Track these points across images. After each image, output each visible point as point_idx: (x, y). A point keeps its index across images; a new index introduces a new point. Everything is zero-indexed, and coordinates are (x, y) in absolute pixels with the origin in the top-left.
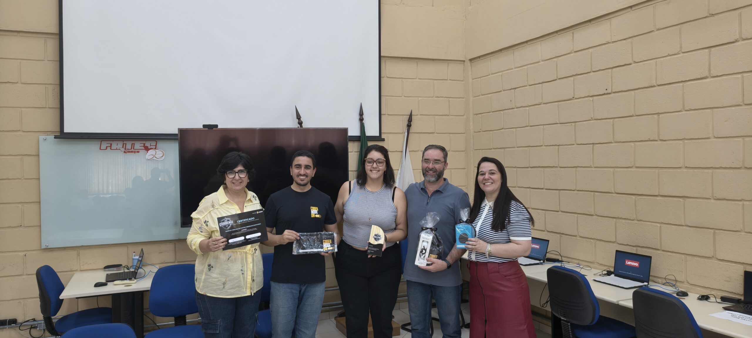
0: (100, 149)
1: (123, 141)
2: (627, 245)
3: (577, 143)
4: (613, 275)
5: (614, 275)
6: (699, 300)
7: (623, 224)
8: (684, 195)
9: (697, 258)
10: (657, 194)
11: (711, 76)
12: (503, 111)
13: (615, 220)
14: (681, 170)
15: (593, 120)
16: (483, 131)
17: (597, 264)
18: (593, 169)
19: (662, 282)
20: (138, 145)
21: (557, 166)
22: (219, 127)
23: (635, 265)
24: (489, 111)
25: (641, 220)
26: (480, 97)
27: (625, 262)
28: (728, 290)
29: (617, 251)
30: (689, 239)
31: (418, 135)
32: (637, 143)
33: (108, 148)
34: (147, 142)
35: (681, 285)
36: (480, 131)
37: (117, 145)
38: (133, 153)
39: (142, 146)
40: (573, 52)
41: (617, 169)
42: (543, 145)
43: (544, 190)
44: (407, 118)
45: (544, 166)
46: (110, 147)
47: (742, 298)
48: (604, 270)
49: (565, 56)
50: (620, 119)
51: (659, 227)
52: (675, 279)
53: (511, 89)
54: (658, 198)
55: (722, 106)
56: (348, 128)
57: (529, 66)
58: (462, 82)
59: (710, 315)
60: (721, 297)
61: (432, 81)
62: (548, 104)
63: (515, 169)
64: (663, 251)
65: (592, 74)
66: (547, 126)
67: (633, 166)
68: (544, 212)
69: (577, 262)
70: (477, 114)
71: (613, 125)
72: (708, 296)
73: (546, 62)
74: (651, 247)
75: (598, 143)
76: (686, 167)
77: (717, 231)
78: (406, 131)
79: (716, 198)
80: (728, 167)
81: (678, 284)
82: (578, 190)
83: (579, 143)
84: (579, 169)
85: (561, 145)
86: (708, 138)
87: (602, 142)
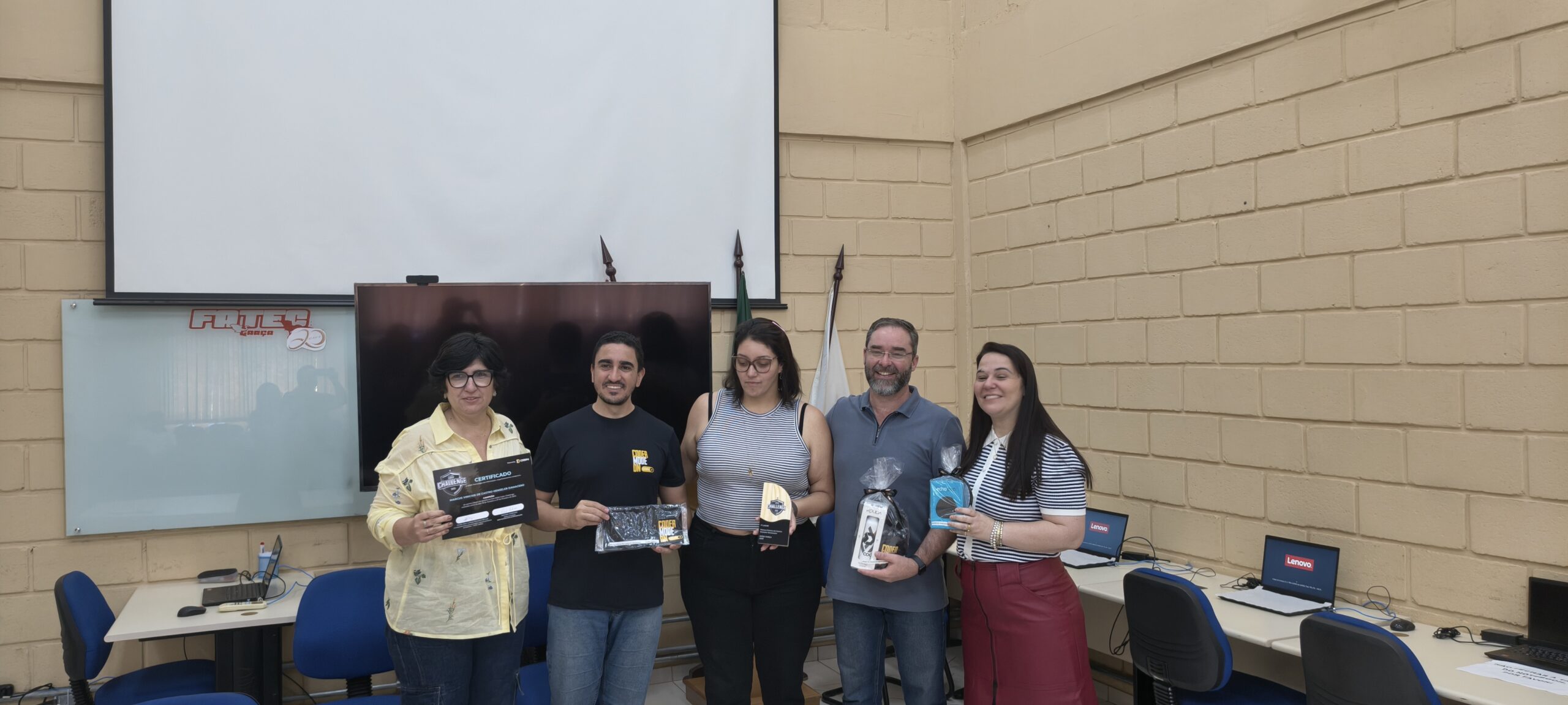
0: (191, 327)
1: (239, 311)
2: (1289, 524)
3: (1186, 314)
4: (1259, 588)
5: (1262, 587)
6: (1437, 638)
7: (1280, 481)
8: (1405, 421)
9: (1434, 552)
10: (1350, 419)
11: (1459, 175)
12: (1032, 247)
13: (1263, 472)
14: (1399, 370)
15: (1217, 266)
16: (990, 289)
17: (1227, 564)
18: (1219, 368)
19: (1361, 601)
20: (270, 319)
21: (1145, 361)
22: (440, 281)
23: (1305, 566)
24: (1003, 248)
25: (1317, 474)
26: (984, 218)
27: (1284, 560)
28: (1497, 618)
29: (1268, 538)
30: (1417, 511)
31: (856, 297)
32: (1308, 315)
33: (206, 324)
34: (288, 312)
35: (1401, 607)
36: (986, 288)
37: (226, 319)
38: (260, 336)
39: (278, 321)
40: (1176, 125)
41: (1267, 368)
42: (1116, 318)
43: (1118, 412)
44: (833, 262)
45: (1117, 361)
46: (211, 324)
47: (1525, 634)
48: (1242, 578)
49: (1160, 134)
50: (1273, 264)
51: (1354, 488)
52: (1387, 596)
53: (1048, 202)
54: (1352, 428)
55: (1483, 238)
56: (710, 283)
57: (1085, 154)
58: (950, 187)
59: (1459, 669)
60: (1482, 631)
61: (886, 184)
62: (1126, 234)
63: (1057, 368)
64: (1363, 536)
65: (1215, 170)
66: (1124, 278)
67: (1300, 361)
68: (1118, 456)
69: (1186, 559)
70: (978, 254)
71: (1259, 276)
72: (1456, 631)
73: (1122, 145)
74: (1338, 528)
75: (1228, 313)
76: (1410, 363)
77: (1473, 496)
78: (832, 288)
79: (1471, 428)
80: (1496, 363)
81: (1393, 605)
82: (1187, 412)
83: (1190, 314)
84: (1189, 367)
85: (1151, 317)
86: (1456, 303)
87: (1236, 313)
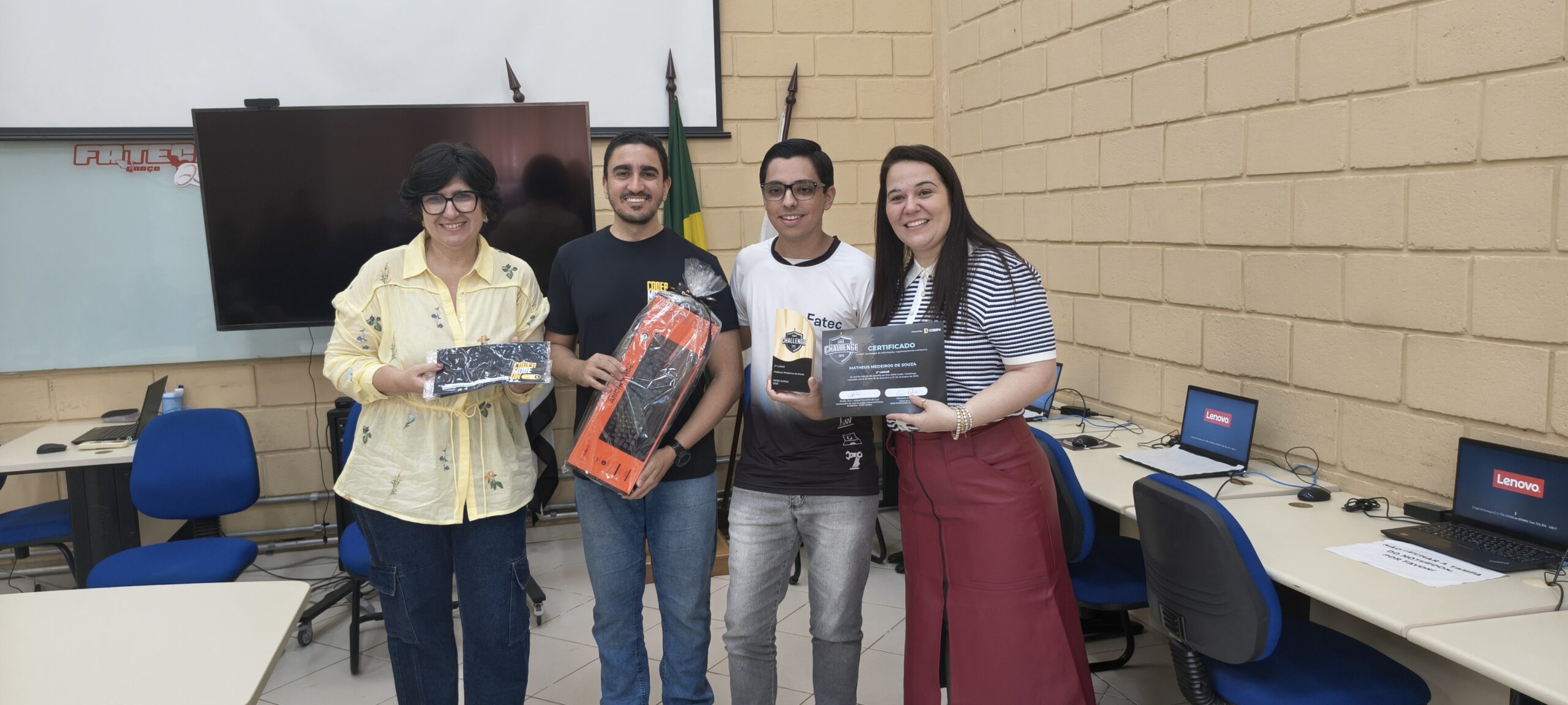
0: (75, 163)
1: (123, 145)
2: (1224, 373)
3: (1135, 125)
4: (1177, 447)
5: (1179, 446)
6: (1347, 511)
7: (1217, 322)
8: (1343, 244)
9: (1367, 406)
10: (1288, 243)
12: (1001, 57)
13: (1201, 312)
14: (1341, 178)
15: (1168, 61)
16: (966, 111)
17: (1166, 420)
18: (1164, 187)
20: (156, 154)
21: (1097, 184)
22: (282, 104)
23: (1222, 421)
24: (975, 61)
25: (1252, 312)
26: (960, 28)
27: (1204, 415)
28: (1429, 489)
29: (1191, 388)
30: (1352, 356)
31: (814, 123)
32: (1252, 115)
33: (91, 160)
34: (173, 146)
35: (1330, 473)
36: (962, 110)
37: (111, 155)
38: (147, 172)
39: (164, 156)
41: (1209, 185)
42: (1073, 135)
43: (1073, 246)
44: (784, 84)
45: (1072, 187)
46: (95, 160)
47: (1450, 507)
48: (1168, 435)
50: (1219, 54)
51: (1289, 328)
52: (1315, 458)
54: (1289, 254)
56: (588, 103)
60: (1405, 504)
62: (1084, 31)
63: (1020, 198)
64: (1297, 387)
66: (1080, 86)
67: (1242, 174)
68: (1072, 298)
69: (1128, 414)
70: (956, 71)
71: (1206, 71)
72: (1375, 502)
74: (1271, 377)
75: (1175, 120)
76: (1352, 168)
77: (1411, 335)
78: (784, 114)
79: (1413, 248)
80: (1445, 162)
81: (1323, 470)
82: (1135, 243)
83: (1139, 125)
84: (1138, 189)
85: (1105, 131)
86: (1405, 86)
87: (1182, 118)
